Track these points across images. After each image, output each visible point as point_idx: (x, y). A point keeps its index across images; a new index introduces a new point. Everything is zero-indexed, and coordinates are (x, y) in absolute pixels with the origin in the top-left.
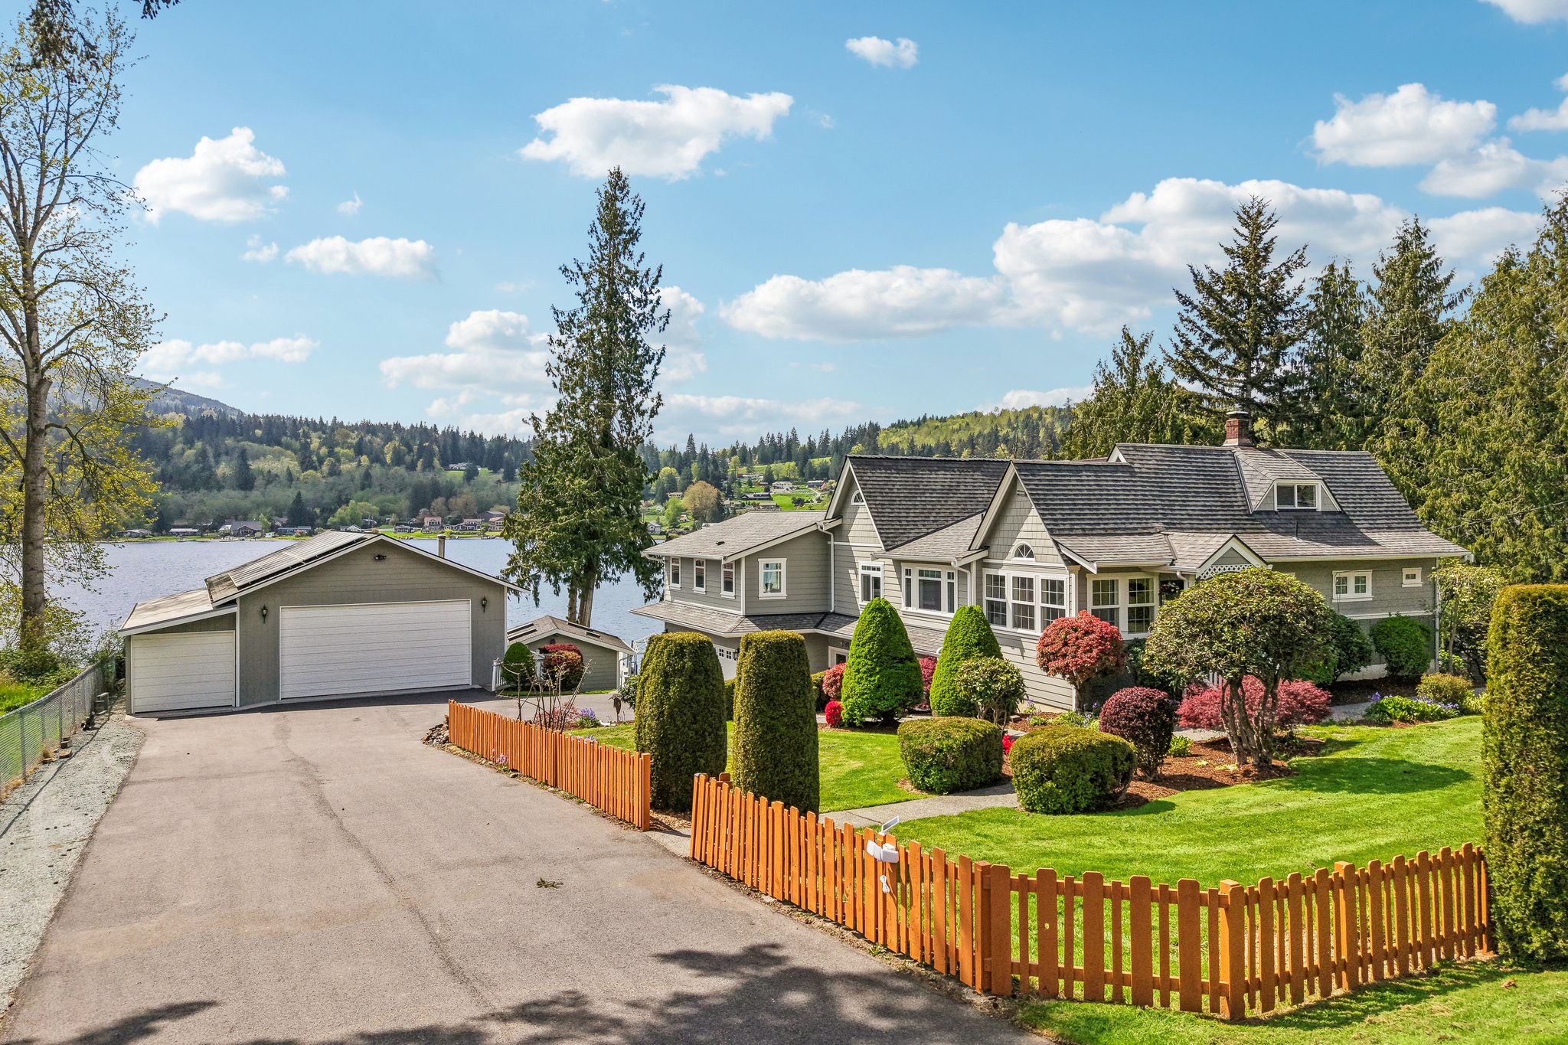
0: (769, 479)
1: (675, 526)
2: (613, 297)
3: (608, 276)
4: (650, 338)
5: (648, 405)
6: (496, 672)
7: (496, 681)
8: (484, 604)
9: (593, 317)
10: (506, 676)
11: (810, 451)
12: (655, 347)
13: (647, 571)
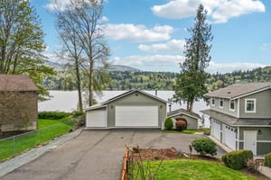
0: (235, 79)
1: (214, 89)
2: (199, 34)
3: (198, 29)
4: (208, 43)
5: (207, 59)
6: (163, 125)
7: (163, 128)
8: (161, 107)
9: (195, 39)
10: (166, 126)
11: (244, 73)
12: (209, 45)
13: (206, 99)
